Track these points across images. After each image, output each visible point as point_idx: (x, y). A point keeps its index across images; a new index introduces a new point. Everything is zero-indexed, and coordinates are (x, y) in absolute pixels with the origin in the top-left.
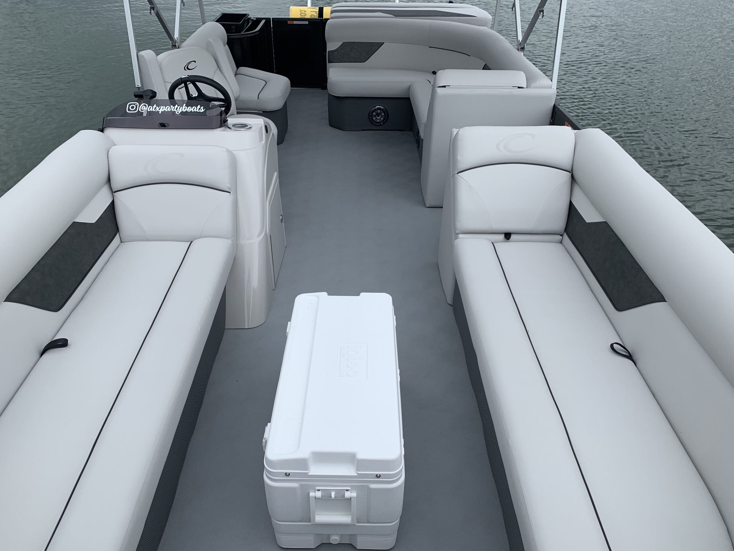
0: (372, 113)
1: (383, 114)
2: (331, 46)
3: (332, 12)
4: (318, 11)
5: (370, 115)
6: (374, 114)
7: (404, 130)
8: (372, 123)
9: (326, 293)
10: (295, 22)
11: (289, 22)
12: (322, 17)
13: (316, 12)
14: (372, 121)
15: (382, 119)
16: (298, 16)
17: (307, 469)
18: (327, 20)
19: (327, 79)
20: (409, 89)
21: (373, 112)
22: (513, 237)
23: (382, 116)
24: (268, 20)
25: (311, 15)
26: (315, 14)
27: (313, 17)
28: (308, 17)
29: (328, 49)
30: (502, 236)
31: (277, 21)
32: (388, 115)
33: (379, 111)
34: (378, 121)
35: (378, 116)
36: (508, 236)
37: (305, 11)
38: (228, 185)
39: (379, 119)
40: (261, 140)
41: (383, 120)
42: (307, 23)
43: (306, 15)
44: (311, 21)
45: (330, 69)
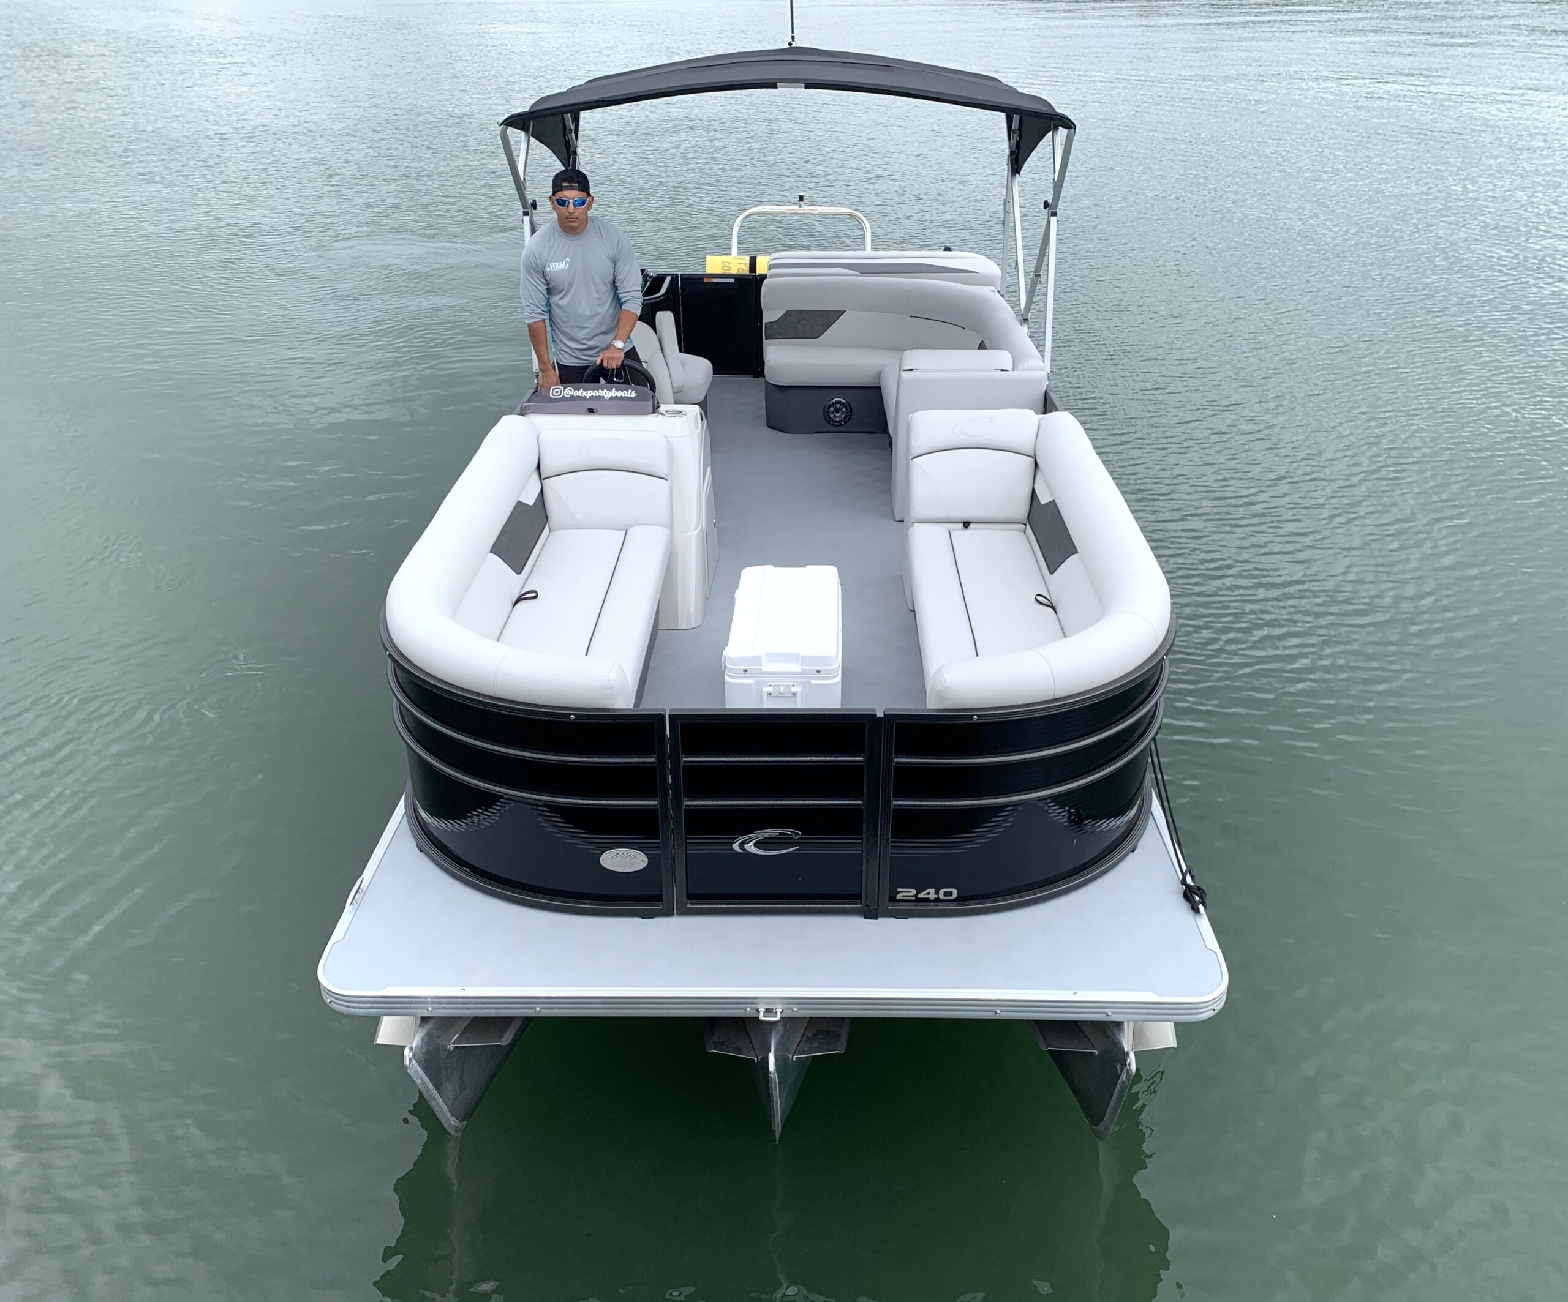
0: (829, 409)
1: (844, 410)
2: (770, 316)
3: (771, 267)
4: (748, 262)
5: (826, 412)
6: (832, 409)
7: (875, 433)
8: (829, 423)
9: (772, 566)
10: (715, 280)
11: (705, 280)
12: (755, 271)
13: (745, 264)
14: (829, 420)
15: (843, 416)
16: (719, 271)
17: (761, 665)
18: (764, 277)
19: (763, 362)
20: (879, 375)
21: (830, 406)
22: (972, 526)
23: (842, 413)
24: (674, 278)
25: (739, 269)
26: (745, 268)
27: (742, 272)
28: (734, 271)
29: (765, 321)
30: (961, 525)
31: (687, 279)
32: (851, 411)
33: (838, 406)
34: (837, 419)
35: (838, 412)
36: (966, 524)
37: (729, 263)
38: (666, 472)
39: (839, 416)
40: (697, 428)
41: (845, 418)
42: (733, 280)
43: (730, 269)
44: (739, 278)
45: (768, 348)
